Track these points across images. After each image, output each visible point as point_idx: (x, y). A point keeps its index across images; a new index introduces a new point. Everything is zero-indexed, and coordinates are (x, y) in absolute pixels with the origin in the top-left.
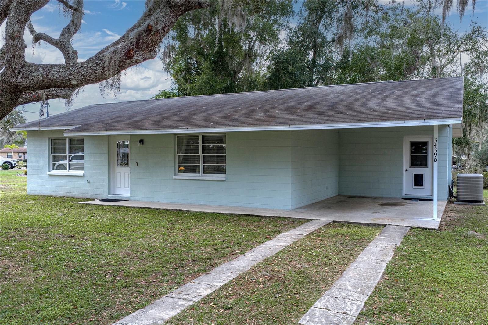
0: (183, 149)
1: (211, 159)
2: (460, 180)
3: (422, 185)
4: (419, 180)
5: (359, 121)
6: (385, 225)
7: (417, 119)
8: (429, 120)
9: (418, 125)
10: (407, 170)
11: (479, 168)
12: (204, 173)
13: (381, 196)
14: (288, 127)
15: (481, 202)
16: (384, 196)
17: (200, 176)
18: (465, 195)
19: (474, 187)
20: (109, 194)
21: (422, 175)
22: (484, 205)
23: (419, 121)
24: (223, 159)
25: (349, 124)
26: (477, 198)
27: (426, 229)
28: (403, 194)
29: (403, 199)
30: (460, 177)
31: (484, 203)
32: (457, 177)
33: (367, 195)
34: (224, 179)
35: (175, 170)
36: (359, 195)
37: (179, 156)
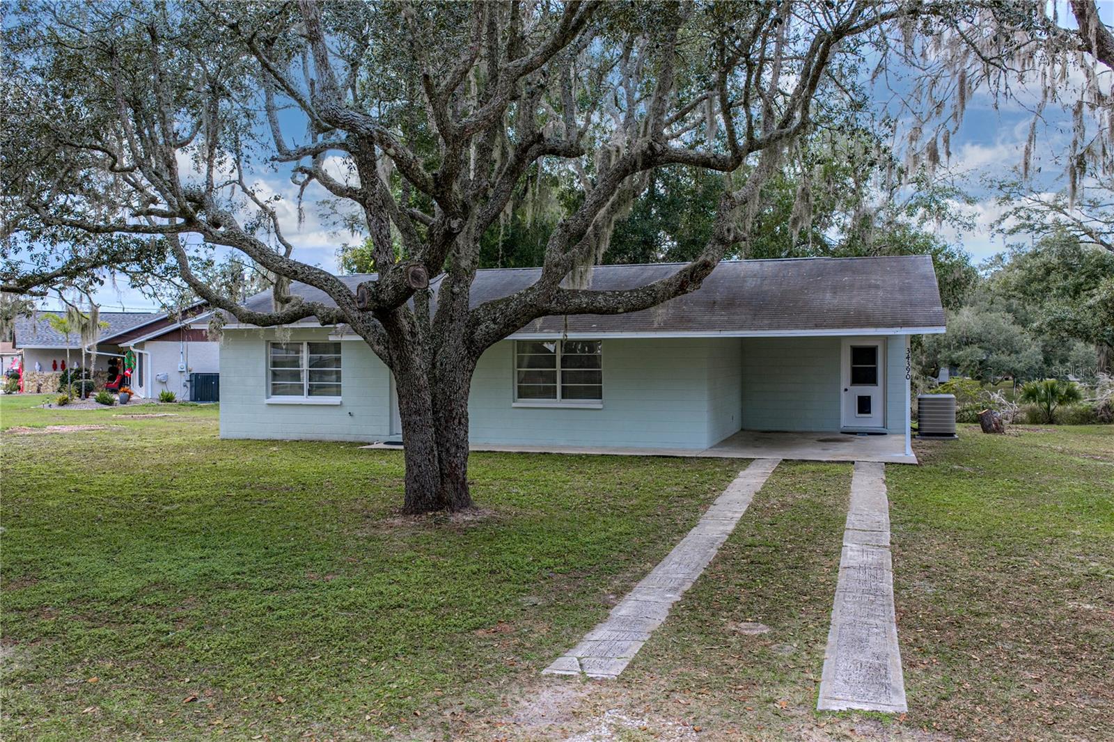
0: (526, 361)
1: (575, 377)
2: (923, 404)
3: (869, 412)
4: (864, 405)
5: (817, 326)
6: (853, 463)
7: (892, 326)
8: (906, 329)
9: (893, 333)
10: (846, 390)
11: (922, 382)
12: (563, 397)
13: (807, 430)
14: (718, 332)
15: (952, 435)
16: (813, 429)
17: (558, 402)
18: (931, 425)
19: (943, 413)
20: (391, 434)
21: (869, 397)
22: (957, 439)
23: (895, 329)
24: (597, 378)
25: (803, 331)
26: (949, 430)
27: (904, 464)
28: (842, 426)
29: (842, 433)
30: (924, 399)
31: (956, 436)
32: (919, 399)
33: (787, 429)
34: (600, 406)
35: (514, 394)
36: (774, 429)
37: (519, 372)
